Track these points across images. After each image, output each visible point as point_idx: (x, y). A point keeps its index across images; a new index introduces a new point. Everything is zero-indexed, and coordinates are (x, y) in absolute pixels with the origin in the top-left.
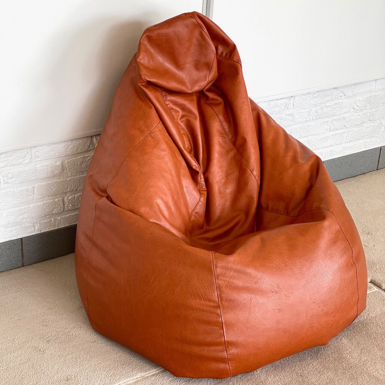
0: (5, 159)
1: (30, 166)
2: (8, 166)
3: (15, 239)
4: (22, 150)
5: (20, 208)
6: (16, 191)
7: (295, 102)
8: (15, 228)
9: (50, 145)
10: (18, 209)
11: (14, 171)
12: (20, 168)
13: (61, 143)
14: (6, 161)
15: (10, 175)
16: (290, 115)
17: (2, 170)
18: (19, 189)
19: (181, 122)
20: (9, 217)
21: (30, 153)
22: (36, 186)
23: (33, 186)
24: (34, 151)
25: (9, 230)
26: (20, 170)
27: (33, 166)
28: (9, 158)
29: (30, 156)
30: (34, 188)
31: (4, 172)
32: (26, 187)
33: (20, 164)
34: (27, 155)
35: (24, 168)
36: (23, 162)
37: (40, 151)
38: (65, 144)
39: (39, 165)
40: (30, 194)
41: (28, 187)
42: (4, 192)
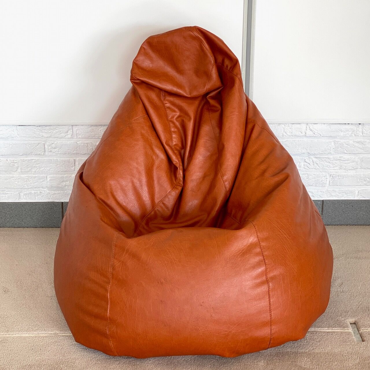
0: (50, 131)
1: (72, 141)
2: (52, 137)
3: (57, 201)
4: (64, 126)
5: (63, 176)
6: (58, 160)
7: (364, 130)
8: (58, 192)
9: (90, 126)
10: (60, 176)
11: (57, 143)
12: (63, 141)
13: (101, 126)
14: (50, 133)
15: (53, 145)
16: (360, 143)
17: (46, 140)
18: (62, 159)
19: (177, 121)
20: (52, 181)
21: (72, 130)
22: (77, 159)
23: (74, 159)
24: (75, 129)
25: (52, 193)
26: (62, 142)
27: (75, 141)
28: (52, 131)
29: (72, 133)
30: (76, 161)
31: (49, 142)
32: (69, 159)
33: (62, 138)
34: (69, 131)
35: (66, 142)
36: (65, 137)
37: (81, 130)
38: (104, 128)
39: (80, 142)
40: (72, 165)
41: (70, 159)
42: (48, 159)
